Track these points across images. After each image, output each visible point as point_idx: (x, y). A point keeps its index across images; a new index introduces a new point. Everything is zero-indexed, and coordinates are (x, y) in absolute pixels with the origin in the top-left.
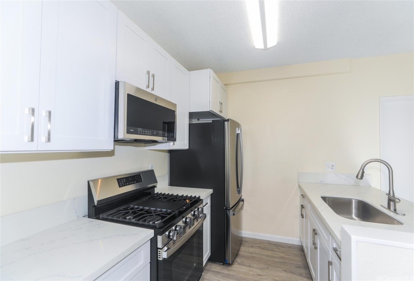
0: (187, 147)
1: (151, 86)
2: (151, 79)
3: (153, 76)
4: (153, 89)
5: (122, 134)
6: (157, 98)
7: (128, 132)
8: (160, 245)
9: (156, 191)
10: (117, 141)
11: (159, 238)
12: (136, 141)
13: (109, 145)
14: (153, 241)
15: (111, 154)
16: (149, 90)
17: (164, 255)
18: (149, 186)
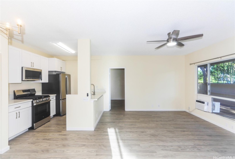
0: (48, 82)
1: (32, 66)
2: (32, 64)
3: (33, 63)
4: (33, 67)
5: (24, 79)
6: (34, 69)
7: (26, 79)
8: (34, 102)
9: (36, 95)
10: (22, 80)
11: (34, 101)
12: (28, 81)
13: (20, 81)
14: (32, 102)
15: (21, 83)
16: (32, 67)
17: (35, 104)
18: (33, 93)
